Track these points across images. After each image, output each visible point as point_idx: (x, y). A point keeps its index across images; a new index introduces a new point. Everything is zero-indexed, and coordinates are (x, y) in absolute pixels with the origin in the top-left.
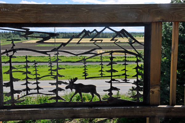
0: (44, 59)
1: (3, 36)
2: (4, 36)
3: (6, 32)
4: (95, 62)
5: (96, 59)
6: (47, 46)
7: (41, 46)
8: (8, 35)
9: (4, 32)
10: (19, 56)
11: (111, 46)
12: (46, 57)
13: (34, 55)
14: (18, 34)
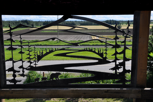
0: (49, 43)
1: (13, 24)
2: (15, 24)
3: (16, 21)
4: (91, 46)
5: (92, 43)
6: (50, 32)
7: (44, 32)
8: (18, 23)
9: (14, 21)
10: (29, 40)
11: (103, 32)
12: (50, 41)
13: (40, 39)
14: (26, 22)
